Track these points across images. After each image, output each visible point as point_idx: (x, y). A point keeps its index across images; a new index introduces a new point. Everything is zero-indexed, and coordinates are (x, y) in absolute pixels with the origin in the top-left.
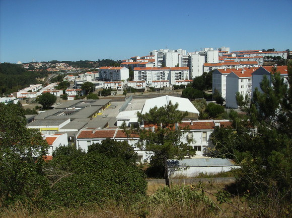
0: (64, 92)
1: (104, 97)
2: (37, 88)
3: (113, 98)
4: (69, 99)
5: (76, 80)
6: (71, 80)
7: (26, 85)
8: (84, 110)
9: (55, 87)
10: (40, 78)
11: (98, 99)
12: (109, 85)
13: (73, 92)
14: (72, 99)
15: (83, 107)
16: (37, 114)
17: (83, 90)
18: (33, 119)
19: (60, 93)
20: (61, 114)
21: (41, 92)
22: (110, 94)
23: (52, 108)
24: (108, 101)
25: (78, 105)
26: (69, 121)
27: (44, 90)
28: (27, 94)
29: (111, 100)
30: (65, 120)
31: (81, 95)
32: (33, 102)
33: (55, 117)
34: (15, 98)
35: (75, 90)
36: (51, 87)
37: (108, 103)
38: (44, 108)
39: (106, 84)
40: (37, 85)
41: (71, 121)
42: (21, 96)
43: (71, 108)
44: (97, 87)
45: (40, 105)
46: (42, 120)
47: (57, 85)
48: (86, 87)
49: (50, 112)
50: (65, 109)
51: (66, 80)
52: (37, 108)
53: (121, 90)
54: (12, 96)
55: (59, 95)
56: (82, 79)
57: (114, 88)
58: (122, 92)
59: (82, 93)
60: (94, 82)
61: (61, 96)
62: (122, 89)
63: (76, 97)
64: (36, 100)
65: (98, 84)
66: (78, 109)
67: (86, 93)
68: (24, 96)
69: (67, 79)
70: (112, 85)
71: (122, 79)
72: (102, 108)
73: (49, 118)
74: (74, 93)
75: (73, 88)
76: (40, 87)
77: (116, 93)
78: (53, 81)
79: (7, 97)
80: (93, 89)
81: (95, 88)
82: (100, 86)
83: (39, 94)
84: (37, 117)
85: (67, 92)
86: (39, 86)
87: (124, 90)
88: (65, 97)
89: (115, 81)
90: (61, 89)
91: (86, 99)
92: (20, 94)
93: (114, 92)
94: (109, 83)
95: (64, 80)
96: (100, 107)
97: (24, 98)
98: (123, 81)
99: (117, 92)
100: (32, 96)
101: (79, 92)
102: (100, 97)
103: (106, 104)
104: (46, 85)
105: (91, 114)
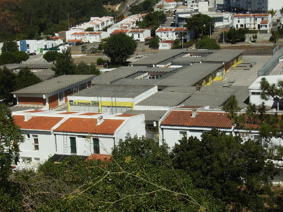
0: (153, 34)
1: (230, 45)
2: (103, 24)
3: (249, 47)
4: (162, 47)
5: (178, 10)
6: (168, 8)
7: (84, 18)
8: (188, 70)
9: (137, 23)
10: (112, 4)
11: (218, 48)
12: (242, 21)
13: (170, 34)
14: (168, 47)
15: (186, 65)
16: (98, 73)
17: (189, 29)
18: (89, 84)
19: (147, 33)
20: (142, 76)
21: (110, 31)
22: (243, 40)
23: (127, 64)
24: (236, 52)
25: (177, 60)
26: (154, 90)
27: (116, 27)
28: (83, 34)
29: (242, 51)
30: (147, 87)
31: (185, 40)
32: (94, 52)
33: (130, 81)
34: (62, 42)
35: (174, 29)
36: (129, 21)
37: (237, 58)
38: (113, 64)
39: (236, 20)
40: (104, 19)
41: (159, 90)
42: (73, 38)
43: (163, 66)
44: (217, 24)
45: (105, 58)
46: (106, 85)
47: (141, 20)
48: (196, 24)
49: (123, 71)
50: (150, 66)
51: (158, 10)
52: (100, 62)
53: (265, 32)
54: (57, 38)
55: (142, 39)
56: (189, 9)
57: (252, 26)
58: (267, 37)
59: (188, 37)
60: (212, 15)
61: (146, 40)
62: (268, 28)
63: (175, 45)
64: (100, 48)
65: (220, 19)
66: (175, 67)
67: (195, 37)
68: (78, 38)
69: (160, 7)
70: (248, 21)
71: (269, 9)
72: (223, 67)
73: (117, 83)
74: (173, 36)
75: (172, 25)
76: (110, 23)
77: (255, 37)
78: (134, 10)
79: (48, 39)
80: (210, 29)
81: (213, 27)
82: (225, 23)
83: (106, 35)
84: (96, 80)
85: (158, 34)
86: (106, 20)
87: (272, 32)
88: (153, 43)
89: (256, 12)
90: (147, 27)
91: (193, 48)
92: (70, 34)
93: (251, 35)
94: (242, 17)
95: (156, 9)
96: (220, 65)
97: (79, 43)
98: (272, 13)
99: (259, 35)
100: (93, 39)
101: (181, 34)
102: (221, 45)
103: (233, 61)
104: (121, 18)
105: (199, 78)
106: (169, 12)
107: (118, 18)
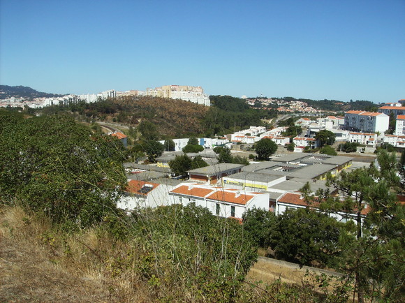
0: (291, 141)
1: (345, 153)
2: (258, 131)
3: (359, 156)
4: (296, 150)
5: (311, 126)
6: (305, 124)
7: (246, 127)
8: (311, 167)
9: (282, 133)
10: (267, 119)
11: (336, 155)
12: (355, 137)
13: (303, 141)
14: (301, 150)
15: (310, 164)
16: (248, 164)
17: (317, 139)
18: (240, 170)
19: (287, 140)
20: (277, 169)
21: (262, 137)
22: (355, 151)
23: (268, 160)
24: (348, 159)
25: (305, 160)
26: (284, 179)
27: (266, 134)
28: (242, 137)
29: (352, 158)
30: (278, 176)
31: (313, 147)
32: (249, 149)
33: (268, 171)
34: (228, 141)
35: (306, 138)
36: (277, 131)
37: (348, 163)
38: (260, 159)
39: (351, 136)
40: (259, 128)
41: (287, 179)
42: (236, 139)
43: (293, 163)
44: (337, 138)
45: (255, 154)
46: (251, 173)
47: (285, 131)
48: (321, 136)
49: (265, 164)
50: (285, 162)
51: (298, 125)
52: (251, 157)
53: (372, 146)
54: (225, 139)
55: (283, 144)
56: (318, 126)
57: (363, 142)
58: (373, 150)
59: (315, 145)
60: (334, 131)
61: (286, 145)
62: (374, 144)
63: (306, 149)
64: (253, 148)
65: (340, 135)
66: (302, 165)
67: (321, 145)
68: (239, 140)
69: (300, 123)
70: (360, 138)
71: (376, 131)
72: (336, 167)
73: (259, 172)
74: (305, 144)
75: (306, 136)
76: (263, 131)
77: (364, 150)
78: (281, 124)
79: (219, 138)
80: (332, 141)
81: (334, 140)
82: (343, 138)
83: (258, 139)
84: (245, 168)
85: (294, 141)
86: (261, 129)
87: (377, 147)
88: (290, 147)
89: (367, 132)
90: (288, 136)
91: (318, 153)
92: (235, 137)
93: (361, 148)
94: (355, 134)
95: (296, 124)
96: (334, 167)
97: (239, 143)
98: (378, 134)
99: (366, 148)
100: (249, 141)
101: (310, 143)
102: (338, 153)
103: (344, 164)
104: (272, 128)
105: (318, 174)
106: (305, 127)
107: (269, 128)
